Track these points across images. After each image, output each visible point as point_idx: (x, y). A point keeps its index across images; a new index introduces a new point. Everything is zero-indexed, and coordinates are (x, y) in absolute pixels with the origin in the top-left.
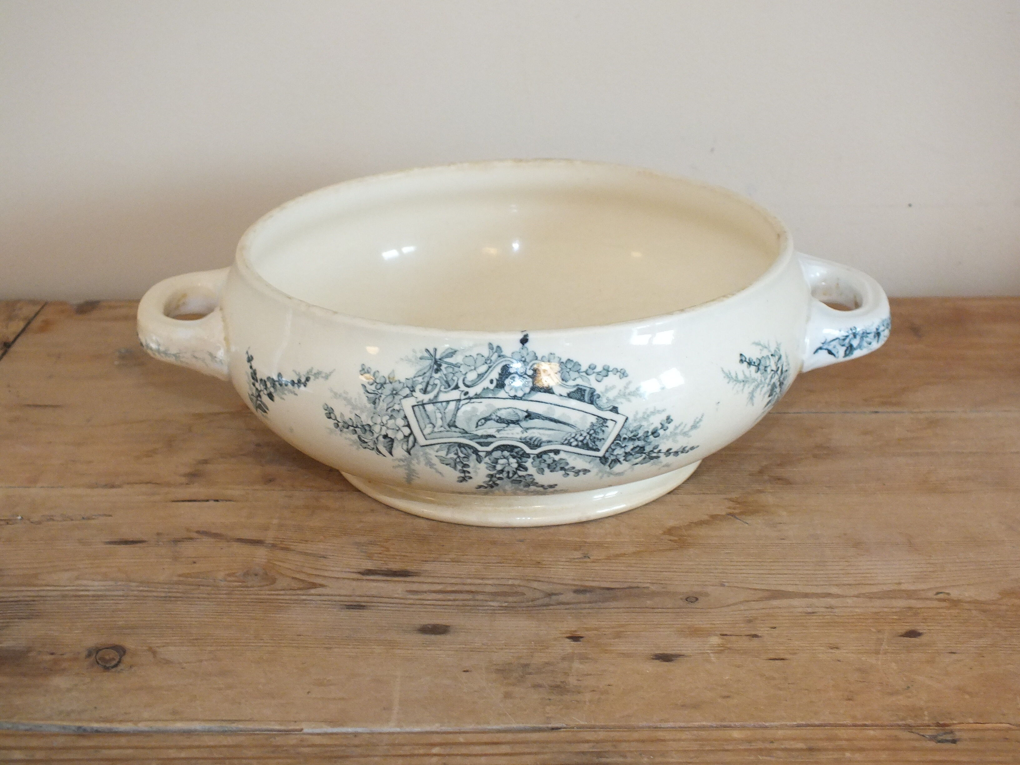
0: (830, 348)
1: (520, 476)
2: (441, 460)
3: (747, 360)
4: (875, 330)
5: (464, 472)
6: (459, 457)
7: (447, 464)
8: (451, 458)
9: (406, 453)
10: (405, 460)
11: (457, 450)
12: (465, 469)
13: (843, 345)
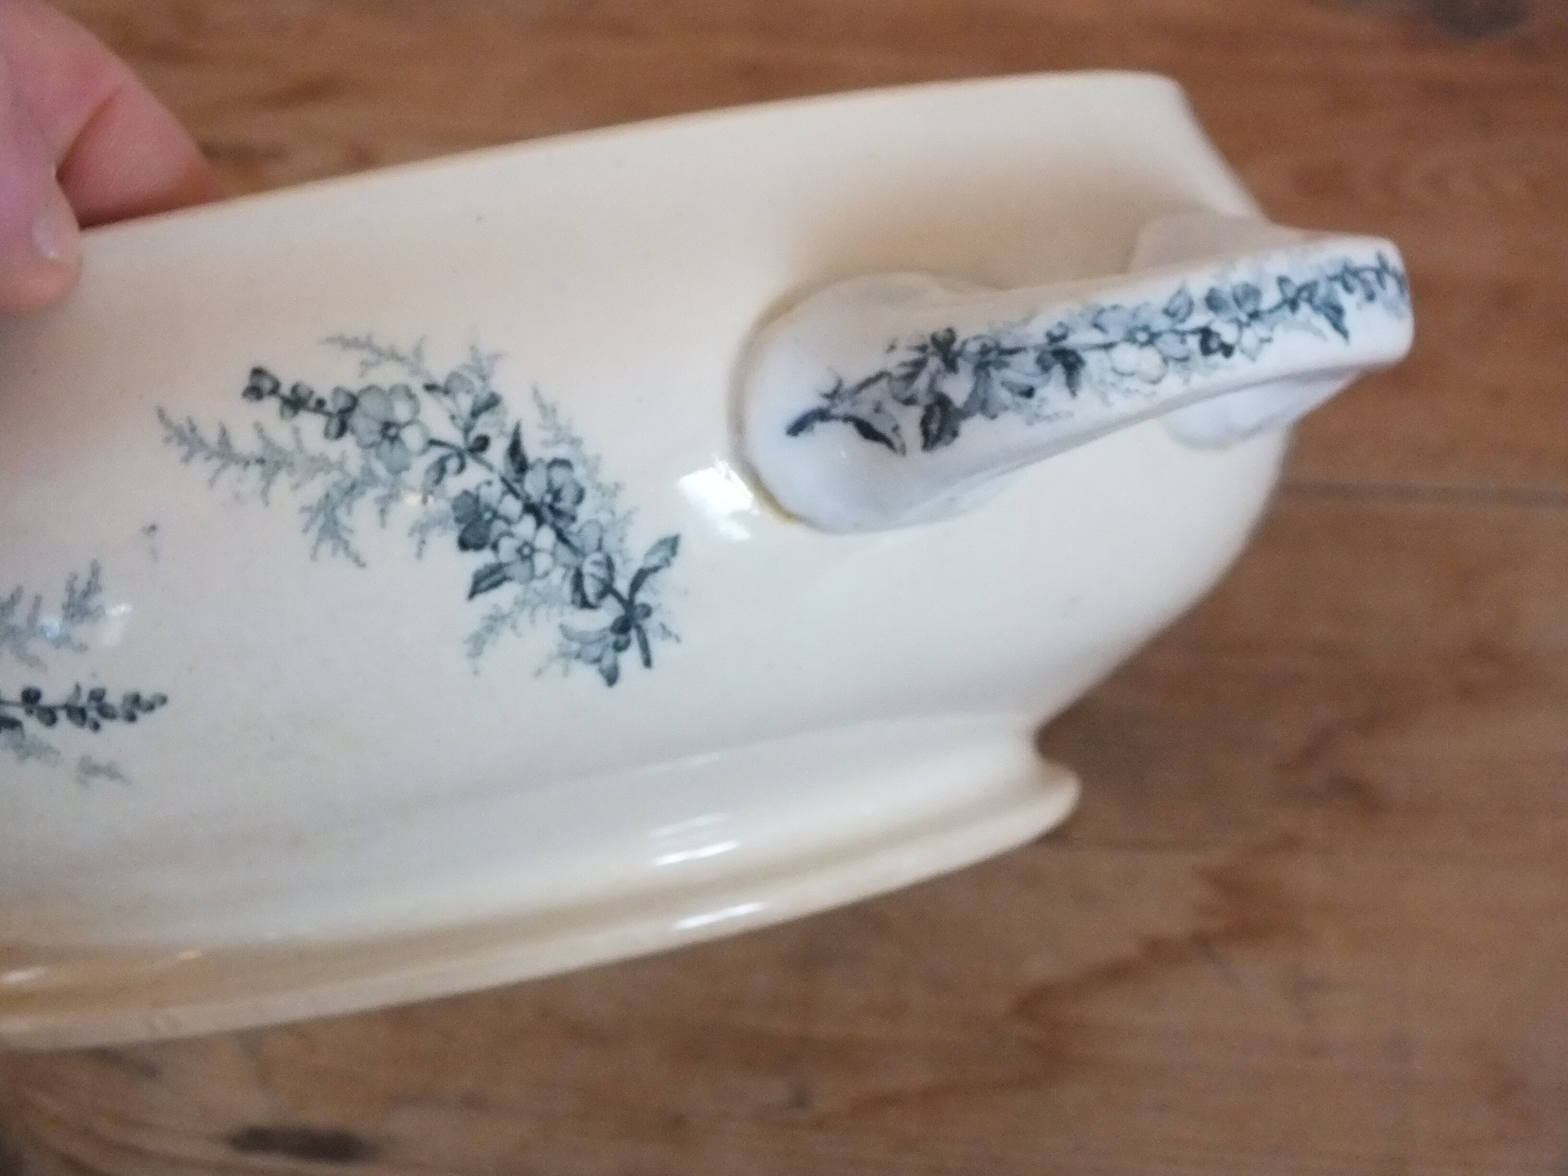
0: (864, 411)
3: (285, 390)
4: (1041, 339)
13: (909, 401)
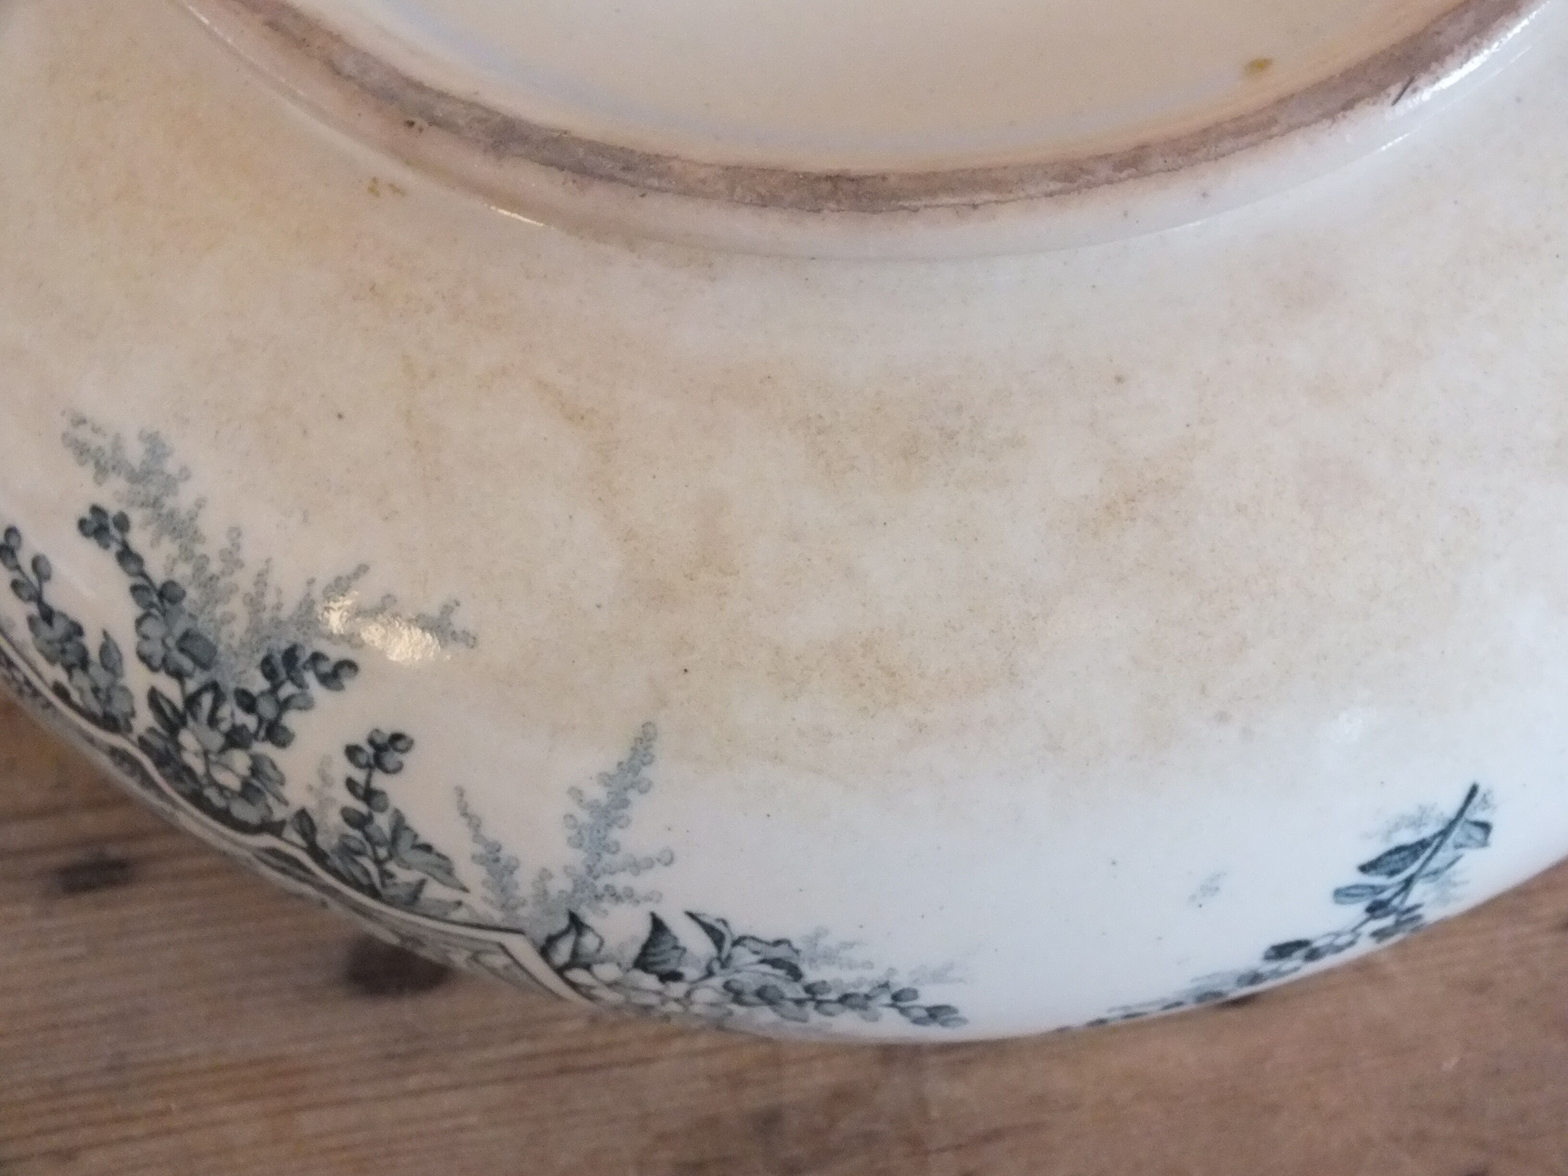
1: (179, 675)
2: (449, 872)
5: (369, 795)
6: (378, 862)
7: (427, 848)
8: (409, 867)
9: (589, 918)
10: (598, 897)
11: (383, 884)
12: (362, 807)
